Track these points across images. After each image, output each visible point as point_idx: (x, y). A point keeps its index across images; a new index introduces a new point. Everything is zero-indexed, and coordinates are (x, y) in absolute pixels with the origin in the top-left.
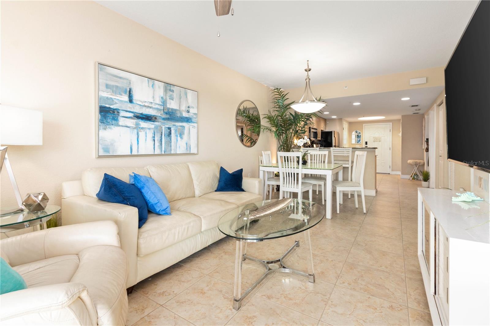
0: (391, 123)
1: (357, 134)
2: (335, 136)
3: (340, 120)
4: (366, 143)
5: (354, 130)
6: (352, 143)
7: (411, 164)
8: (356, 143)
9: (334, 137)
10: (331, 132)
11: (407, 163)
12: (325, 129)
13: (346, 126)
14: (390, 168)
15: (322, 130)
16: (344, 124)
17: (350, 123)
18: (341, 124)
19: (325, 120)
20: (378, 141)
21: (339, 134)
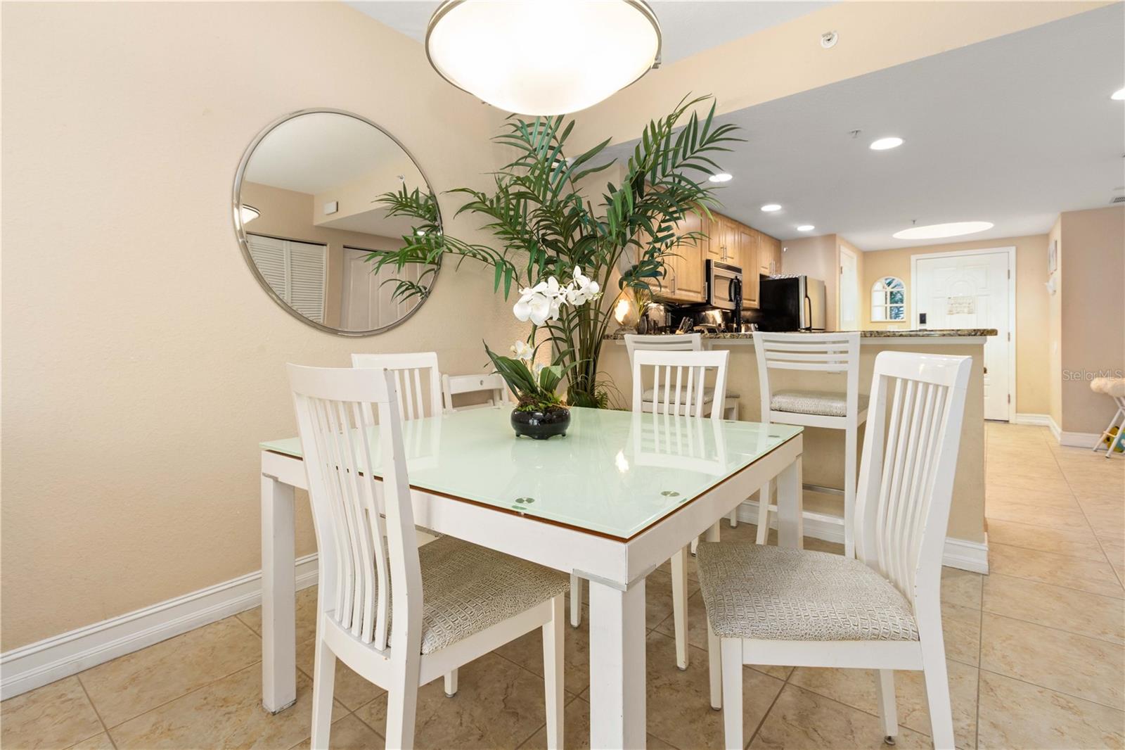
0: (1012, 250)
1: (889, 289)
2: (809, 295)
3: (830, 239)
4: (923, 319)
5: (880, 278)
6: (873, 320)
7: (1106, 394)
8: (886, 318)
9: (806, 296)
10: (796, 281)
11: (1090, 389)
12: (778, 270)
13: (849, 262)
14: (1009, 401)
15: (762, 276)
16: (842, 255)
17: (867, 256)
18: (833, 255)
19: (778, 244)
20: (966, 310)
21: (825, 287)
